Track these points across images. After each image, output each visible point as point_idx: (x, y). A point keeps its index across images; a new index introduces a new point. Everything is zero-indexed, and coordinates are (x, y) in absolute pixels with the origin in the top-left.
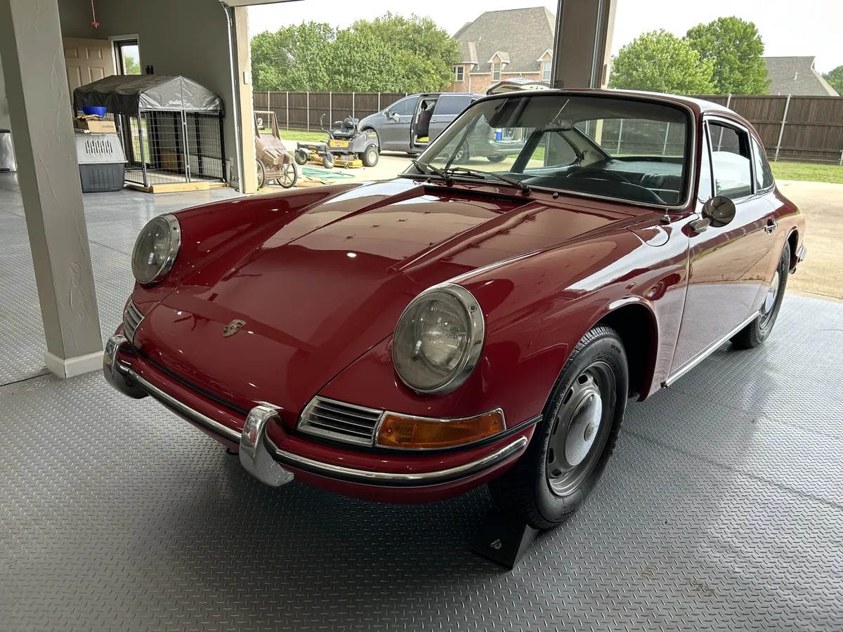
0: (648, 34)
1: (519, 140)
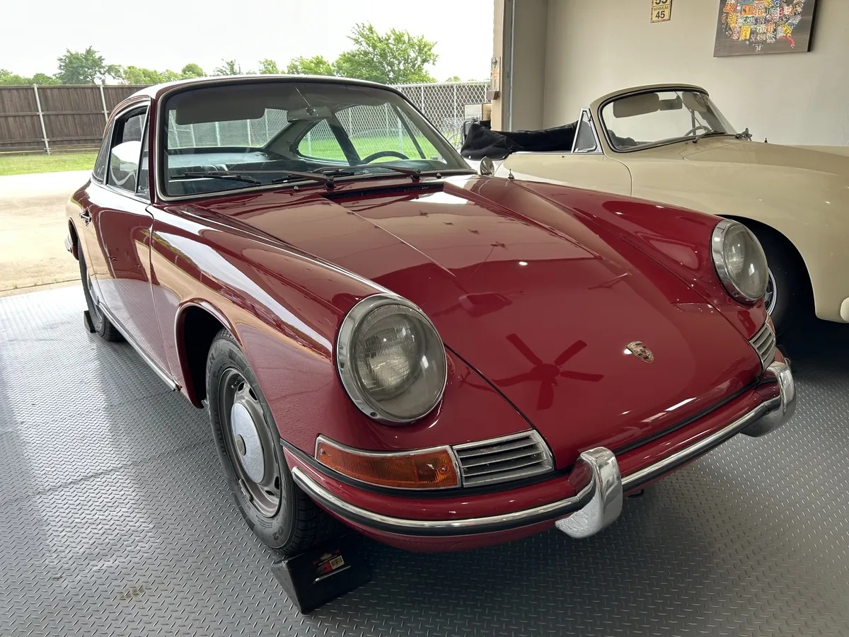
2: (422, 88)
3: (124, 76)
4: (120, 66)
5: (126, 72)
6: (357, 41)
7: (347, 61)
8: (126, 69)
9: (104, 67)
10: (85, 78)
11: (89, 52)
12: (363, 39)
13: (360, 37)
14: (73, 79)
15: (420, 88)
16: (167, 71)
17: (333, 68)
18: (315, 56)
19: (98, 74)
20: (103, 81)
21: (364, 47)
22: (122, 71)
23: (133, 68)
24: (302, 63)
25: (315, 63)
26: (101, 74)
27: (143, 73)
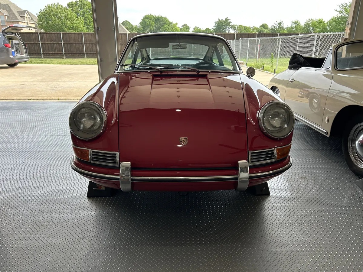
0: (52, 5)
1: (24, 55)
2: (341, 35)
3: (237, 29)
4: (236, 25)
5: (238, 28)
6: (340, 12)
7: (334, 22)
8: (238, 26)
9: (230, 26)
10: (223, 30)
11: (226, 20)
12: (344, 11)
13: (343, 10)
14: (218, 30)
15: (340, 35)
16: (254, 27)
17: (326, 25)
18: (318, 19)
19: (228, 29)
20: (229, 31)
21: (344, 15)
22: (236, 27)
23: (241, 25)
24: (312, 23)
25: (318, 23)
26: (229, 28)
27: (244, 28)
